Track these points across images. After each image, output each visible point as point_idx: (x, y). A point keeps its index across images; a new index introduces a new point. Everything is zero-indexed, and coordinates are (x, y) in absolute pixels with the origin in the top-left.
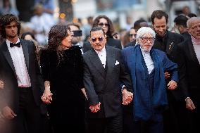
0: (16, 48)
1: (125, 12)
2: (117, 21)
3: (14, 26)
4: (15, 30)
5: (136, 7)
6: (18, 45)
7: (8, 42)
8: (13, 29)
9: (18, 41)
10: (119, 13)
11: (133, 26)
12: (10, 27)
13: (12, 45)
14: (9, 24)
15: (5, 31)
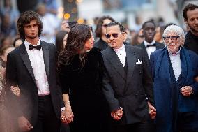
0: (35, 51)
1: (134, 12)
2: (126, 21)
3: (34, 26)
4: (36, 29)
5: (146, 6)
6: (38, 48)
7: (27, 44)
8: (33, 28)
9: (39, 44)
10: (127, 13)
11: (141, 26)
12: (30, 26)
13: (31, 47)
14: (29, 22)
15: (24, 31)
